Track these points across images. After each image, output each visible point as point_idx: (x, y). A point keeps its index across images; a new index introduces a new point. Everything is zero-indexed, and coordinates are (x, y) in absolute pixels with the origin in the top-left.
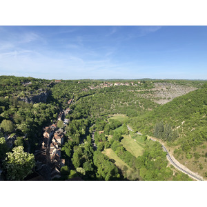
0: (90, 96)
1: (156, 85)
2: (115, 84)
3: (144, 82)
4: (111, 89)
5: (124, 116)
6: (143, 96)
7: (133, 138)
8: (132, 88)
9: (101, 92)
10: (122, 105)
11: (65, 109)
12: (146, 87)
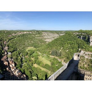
0: (14, 39)
1: (43, 33)
2: (25, 33)
3: (38, 32)
4: (23, 35)
5: (32, 47)
6: (39, 38)
7: (43, 57)
8: (33, 34)
9: (19, 37)
10: (30, 42)
11: (5, 47)
12: (39, 34)
